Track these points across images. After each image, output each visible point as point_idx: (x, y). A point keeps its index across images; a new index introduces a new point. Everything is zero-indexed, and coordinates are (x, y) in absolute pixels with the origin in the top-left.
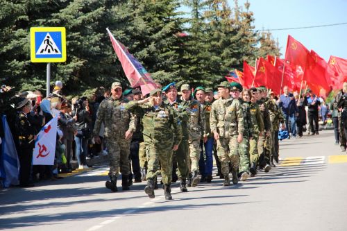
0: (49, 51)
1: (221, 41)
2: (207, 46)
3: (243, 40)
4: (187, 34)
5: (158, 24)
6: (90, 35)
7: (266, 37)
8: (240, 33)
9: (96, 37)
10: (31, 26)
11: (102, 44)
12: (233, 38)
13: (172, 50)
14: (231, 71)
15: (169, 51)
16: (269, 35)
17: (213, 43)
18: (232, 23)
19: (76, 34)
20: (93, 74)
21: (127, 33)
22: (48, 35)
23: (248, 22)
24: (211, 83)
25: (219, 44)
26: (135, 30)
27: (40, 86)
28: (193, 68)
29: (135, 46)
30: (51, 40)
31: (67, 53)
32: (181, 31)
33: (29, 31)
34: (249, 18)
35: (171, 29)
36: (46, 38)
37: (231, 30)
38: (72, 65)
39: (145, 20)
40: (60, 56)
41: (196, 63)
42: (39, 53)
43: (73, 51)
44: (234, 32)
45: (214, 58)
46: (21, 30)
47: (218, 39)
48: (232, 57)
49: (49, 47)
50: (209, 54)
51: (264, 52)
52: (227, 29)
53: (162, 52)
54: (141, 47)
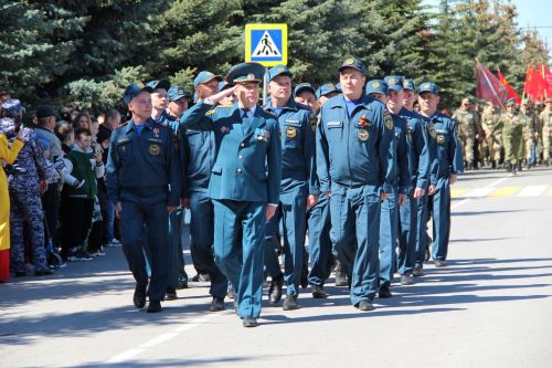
0: (267, 53)
1: (475, 41)
2: (458, 47)
3: (503, 39)
4: (433, 32)
5: (398, 20)
6: (316, 33)
7: (532, 36)
8: (500, 31)
9: (323, 36)
10: (246, 22)
11: (330, 45)
12: (490, 38)
13: (416, 51)
15: (410, 53)
16: (535, 34)
17: (465, 43)
18: (490, 19)
19: (299, 33)
21: (360, 31)
22: (266, 33)
23: (510, 18)
24: (462, 92)
25: (473, 44)
26: (370, 27)
29: (369, 47)
30: (270, 39)
31: (289, 55)
32: (425, 28)
33: (244, 28)
34: (511, 13)
35: (415, 26)
36: (264, 37)
37: (489, 27)
38: (294, 69)
39: (382, 15)
40: (280, 59)
41: (444, 68)
42: (255, 55)
43: (296, 53)
44: (492, 30)
45: (467, 61)
46: (235, 27)
47: (471, 39)
48: (489, 61)
49: (267, 48)
50: (460, 57)
51: (529, 55)
52: (483, 26)
53: (403, 55)
54: (377, 48)
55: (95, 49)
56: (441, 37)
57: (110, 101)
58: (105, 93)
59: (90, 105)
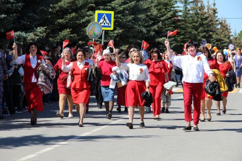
0: (104, 24)
1: (198, 23)
2: (190, 25)
3: (210, 23)
4: (180, 18)
5: (164, 12)
6: (127, 16)
7: (223, 22)
8: (209, 19)
9: (130, 18)
10: (96, 10)
11: (133, 22)
12: (205, 22)
13: (171, 26)
14: (203, 40)
15: (169, 27)
16: (225, 21)
17: (194, 24)
18: (205, 14)
19: (119, 15)
20: (127, 37)
21: (147, 16)
22: (105, 15)
23: (214, 14)
26: (151, 15)
27: (99, 42)
28: (182, 37)
29: (151, 23)
30: (106, 18)
31: (114, 25)
32: (176, 16)
33: (94, 12)
34: (215, 11)
35: (171, 15)
36: (103, 17)
37: (204, 17)
38: (116, 32)
39: (157, 9)
40: (110, 27)
41: (183, 34)
43: (117, 24)
44: (206, 19)
45: (194, 32)
46: (91, 12)
47: (196, 22)
48: (204, 32)
49: (105, 22)
50: (191, 30)
51: (222, 31)
52: (202, 17)
53: (166, 27)
54: (154, 24)
55: (26, 18)
56: (182, 20)
57: (31, 41)
58: (29, 38)
59: (22, 43)
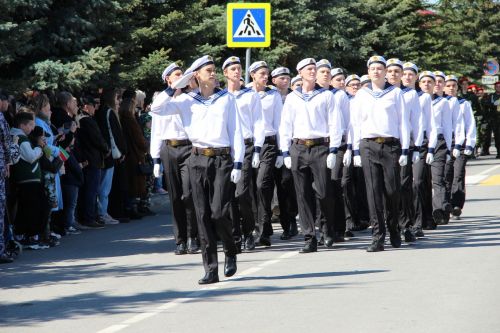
0: (250, 33)
1: (477, 21)
2: (458, 27)
4: (431, 11)
6: (301, 12)
9: (310, 16)
11: (318, 25)
12: (493, 18)
13: (411, 32)
14: (489, 60)
17: (466, 23)
19: (284, 12)
21: (351, 10)
22: (249, 12)
25: (474, 25)
26: (362, 7)
29: (360, 27)
30: (252, 19)
31: (272, 35)
33: (225, 8)
35: (410, 5)
36: (246, 17)
37: (491, 7)
38: (278, 50)
40: (263, 40)
41: (440, 49)
42: (237, 35)
43: (280, 33)
45: (467, 43)
46: (216, 6)
47: (472, 19)
48: (491, 42)
49: (250, 28)
50: (460, 38)
52: (486, 5)
53: (398, 35)
54: (369, 28)
55: (62, 28)
56: (437, 17)
57: (78, 82)
58: (71, 74)
59: (56, 86)
